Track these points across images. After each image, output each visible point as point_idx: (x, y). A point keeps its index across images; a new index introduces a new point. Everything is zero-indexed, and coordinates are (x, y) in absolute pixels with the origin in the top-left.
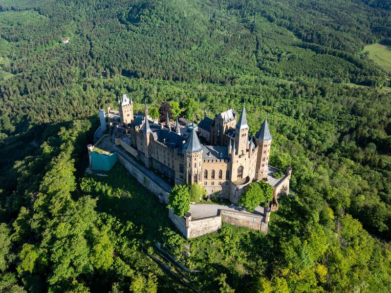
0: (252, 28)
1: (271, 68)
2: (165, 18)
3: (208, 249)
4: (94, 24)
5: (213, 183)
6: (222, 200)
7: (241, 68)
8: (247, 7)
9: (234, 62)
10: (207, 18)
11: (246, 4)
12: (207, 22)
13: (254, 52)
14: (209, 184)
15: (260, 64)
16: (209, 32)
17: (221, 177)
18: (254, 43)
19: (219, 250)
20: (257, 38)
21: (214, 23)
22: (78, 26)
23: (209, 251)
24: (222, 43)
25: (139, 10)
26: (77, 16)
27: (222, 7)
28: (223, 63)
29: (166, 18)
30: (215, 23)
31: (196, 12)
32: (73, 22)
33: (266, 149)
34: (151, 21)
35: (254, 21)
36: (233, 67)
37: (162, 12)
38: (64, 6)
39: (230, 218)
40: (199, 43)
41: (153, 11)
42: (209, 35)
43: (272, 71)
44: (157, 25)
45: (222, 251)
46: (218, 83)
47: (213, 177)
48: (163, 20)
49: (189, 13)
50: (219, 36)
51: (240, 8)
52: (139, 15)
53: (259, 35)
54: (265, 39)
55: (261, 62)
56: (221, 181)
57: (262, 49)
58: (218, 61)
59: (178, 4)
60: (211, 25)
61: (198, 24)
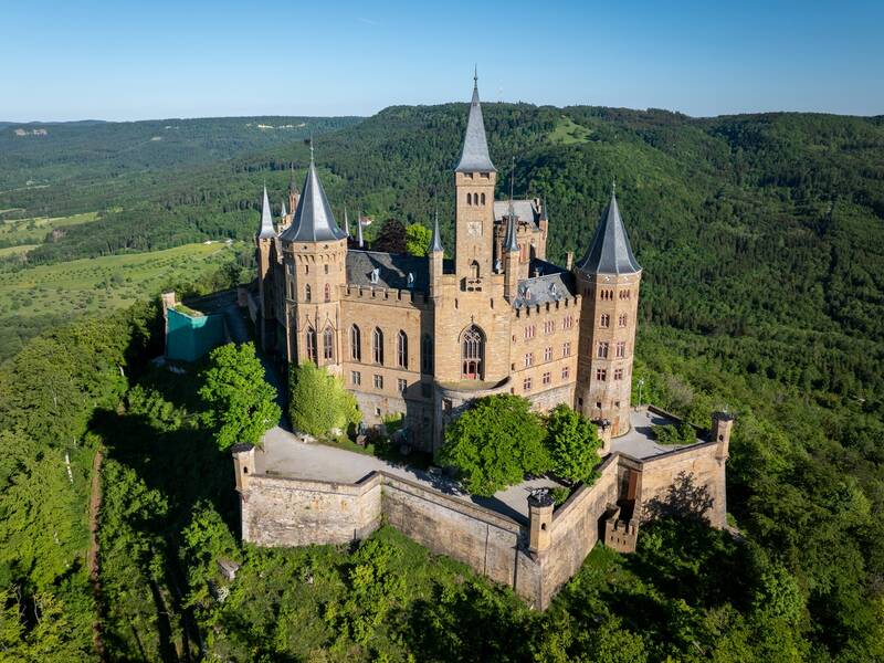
0: (823, 227)
1: (866, 317)
2: (586, 186)
3: (287, 595)
4: (432, 195)
5: (380, 382)
6: (405, 451)
7: (772, 310)
8: (813, 182)
9: (755, 293)
10: (697, 198)
11: (813, 176)
12: (697, 204)
13: (818, 279)
14: (368, 382)
15: (832, 307)
16: (696, 225)
17: (404, 361)
18: (823, 259)
19: (322, 610)
20: (833, 249)
21: (713, 208)
22: (398, 197)
23: (290, 602)
24: (728, 250)
25: (529, 170)
26: (400, 180)
27: (743, 179)
28: (722, 292)
29: (589, 189)
30: (718, 208)
31: (667, 181)
32: (390, 188)
33: (609, 310)
34: (553, 192)
35: (830, 214)
36: (748, 304)
37: (582, 175)
38: (380, 162)
39: (408, 510)
40: (663, 244)
41: (559, 171)
42: (695, 231)
43: (870, 328)
44: (565, 200)
45: (330, 614)
46: (695, 329)
47: (380, 357)
48: (581, 192)
49: (648, 182)
50: (722, 234)
51: (795, 182)
52: (528, 180)
53: (843, 243)
54: (859, 254)
55: (837, 303)
56: (404, 375)
57: (846, 275)
58: (708, 288)
59: (622, 161)
60: (705, 213)
61: (669, 206)
